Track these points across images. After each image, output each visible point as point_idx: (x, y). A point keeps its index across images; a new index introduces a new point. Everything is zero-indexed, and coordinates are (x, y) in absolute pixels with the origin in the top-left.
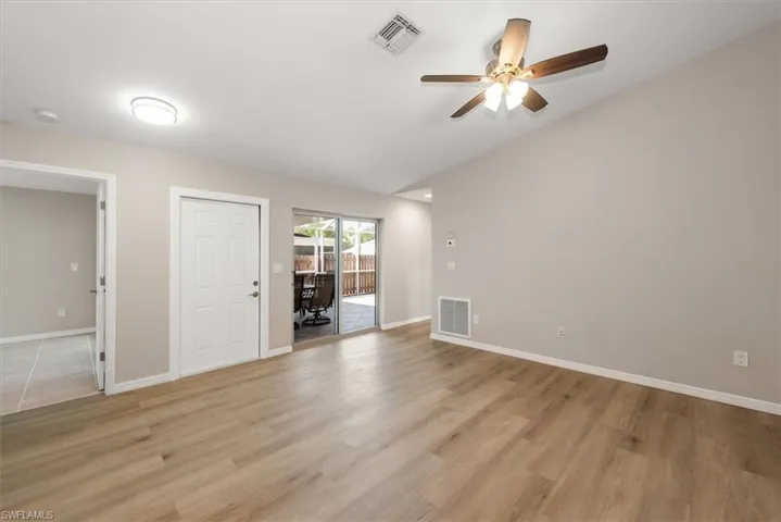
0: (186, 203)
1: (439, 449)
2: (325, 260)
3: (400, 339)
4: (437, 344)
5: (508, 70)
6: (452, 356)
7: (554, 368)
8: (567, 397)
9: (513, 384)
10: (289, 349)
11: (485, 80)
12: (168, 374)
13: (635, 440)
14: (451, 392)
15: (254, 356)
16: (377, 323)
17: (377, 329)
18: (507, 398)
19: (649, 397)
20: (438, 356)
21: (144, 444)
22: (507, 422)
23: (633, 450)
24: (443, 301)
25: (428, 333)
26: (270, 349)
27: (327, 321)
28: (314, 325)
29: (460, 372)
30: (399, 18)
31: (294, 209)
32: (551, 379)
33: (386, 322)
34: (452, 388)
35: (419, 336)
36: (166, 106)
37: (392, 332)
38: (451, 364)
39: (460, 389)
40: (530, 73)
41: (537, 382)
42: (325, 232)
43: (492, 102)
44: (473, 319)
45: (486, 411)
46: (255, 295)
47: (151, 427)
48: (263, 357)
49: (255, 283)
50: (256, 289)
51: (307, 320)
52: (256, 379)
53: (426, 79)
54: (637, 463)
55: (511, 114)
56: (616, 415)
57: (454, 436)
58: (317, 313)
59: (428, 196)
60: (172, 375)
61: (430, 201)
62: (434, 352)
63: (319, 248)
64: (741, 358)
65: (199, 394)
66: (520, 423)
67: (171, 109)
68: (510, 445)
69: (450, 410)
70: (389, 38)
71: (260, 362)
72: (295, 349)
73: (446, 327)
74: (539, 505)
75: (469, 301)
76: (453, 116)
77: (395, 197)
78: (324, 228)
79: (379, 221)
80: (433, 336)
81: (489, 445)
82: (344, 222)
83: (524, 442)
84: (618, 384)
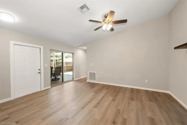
0: (15, 46)
1: (96, 107)
2: (56, 63)
3: (80, 82)
4: (89, 83)
5: (108, 21)
6: (93, 85)
7: (114, 86)
8: (118, 92)
9: (107, 90)
10: (50, 87)
11: (103, 23)
12: (11, 98)
13: (132, 99)
14: (95, 93)
15: (39, 90)
16: (73, 79)
17: (73, 80)
18: (107, 93)
19: (132, 90)
20: (90, 85)
21: (7, 120)
22: (108, 98)
23: (132, 100)
24: (89, 73)
25: (86, 80)
26: (44, 87)
27: (59, 79)
28: (55, 80)
29: (95, 89)
30: (85, 5)
31: (50, 49)
32: (114, 88)
33: (75, 78)
34: (95, 92)
35: (84, 81)
36: (11, 16)
37: (77, 81)
38: (93, 87)
39: (97, 92)
40: (112, 23)
41: (112, 89)
42: (56, 56)
43: (104, 28)
44: (97, 76)
45: (103, 97)
46: (39, 73)
47: (8, 114)
48: (42, 90)
49: (39, 70)
50: (40, 71)
51: (53, 79)
52: (42, 96)
53: (90, 21)
54: (134, 103)
55: (108, 31)
56: (128, 94)
57: (98, 103)
58: (56, 77)
59: (85, 48)
60: (12, 98)
61: (86, 49)
62: (88, 85)
63: (54, 60)
64: (146, 81)
65: (23, 103)
66: (111, 98)
67: (13, 17)
68: (110, 103)
69: (96, 97)
70: (82, 9)
71: (41, 91)
72: (51, 87)
73: (91, 79)
74: (119, 115)
75: (96, 72)
76: (94, 30)
77: (77, 48)
78: (55, 55)
79: (73, 53)
80: (87, 81)
81: (106, 104)
82: (64, 53)
83: (113, 102)
84: (126, 88)
